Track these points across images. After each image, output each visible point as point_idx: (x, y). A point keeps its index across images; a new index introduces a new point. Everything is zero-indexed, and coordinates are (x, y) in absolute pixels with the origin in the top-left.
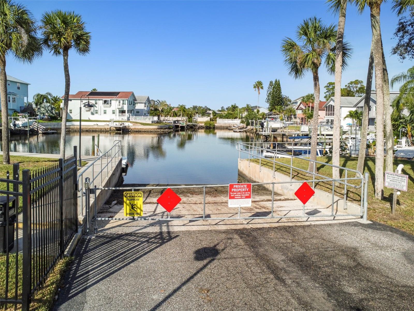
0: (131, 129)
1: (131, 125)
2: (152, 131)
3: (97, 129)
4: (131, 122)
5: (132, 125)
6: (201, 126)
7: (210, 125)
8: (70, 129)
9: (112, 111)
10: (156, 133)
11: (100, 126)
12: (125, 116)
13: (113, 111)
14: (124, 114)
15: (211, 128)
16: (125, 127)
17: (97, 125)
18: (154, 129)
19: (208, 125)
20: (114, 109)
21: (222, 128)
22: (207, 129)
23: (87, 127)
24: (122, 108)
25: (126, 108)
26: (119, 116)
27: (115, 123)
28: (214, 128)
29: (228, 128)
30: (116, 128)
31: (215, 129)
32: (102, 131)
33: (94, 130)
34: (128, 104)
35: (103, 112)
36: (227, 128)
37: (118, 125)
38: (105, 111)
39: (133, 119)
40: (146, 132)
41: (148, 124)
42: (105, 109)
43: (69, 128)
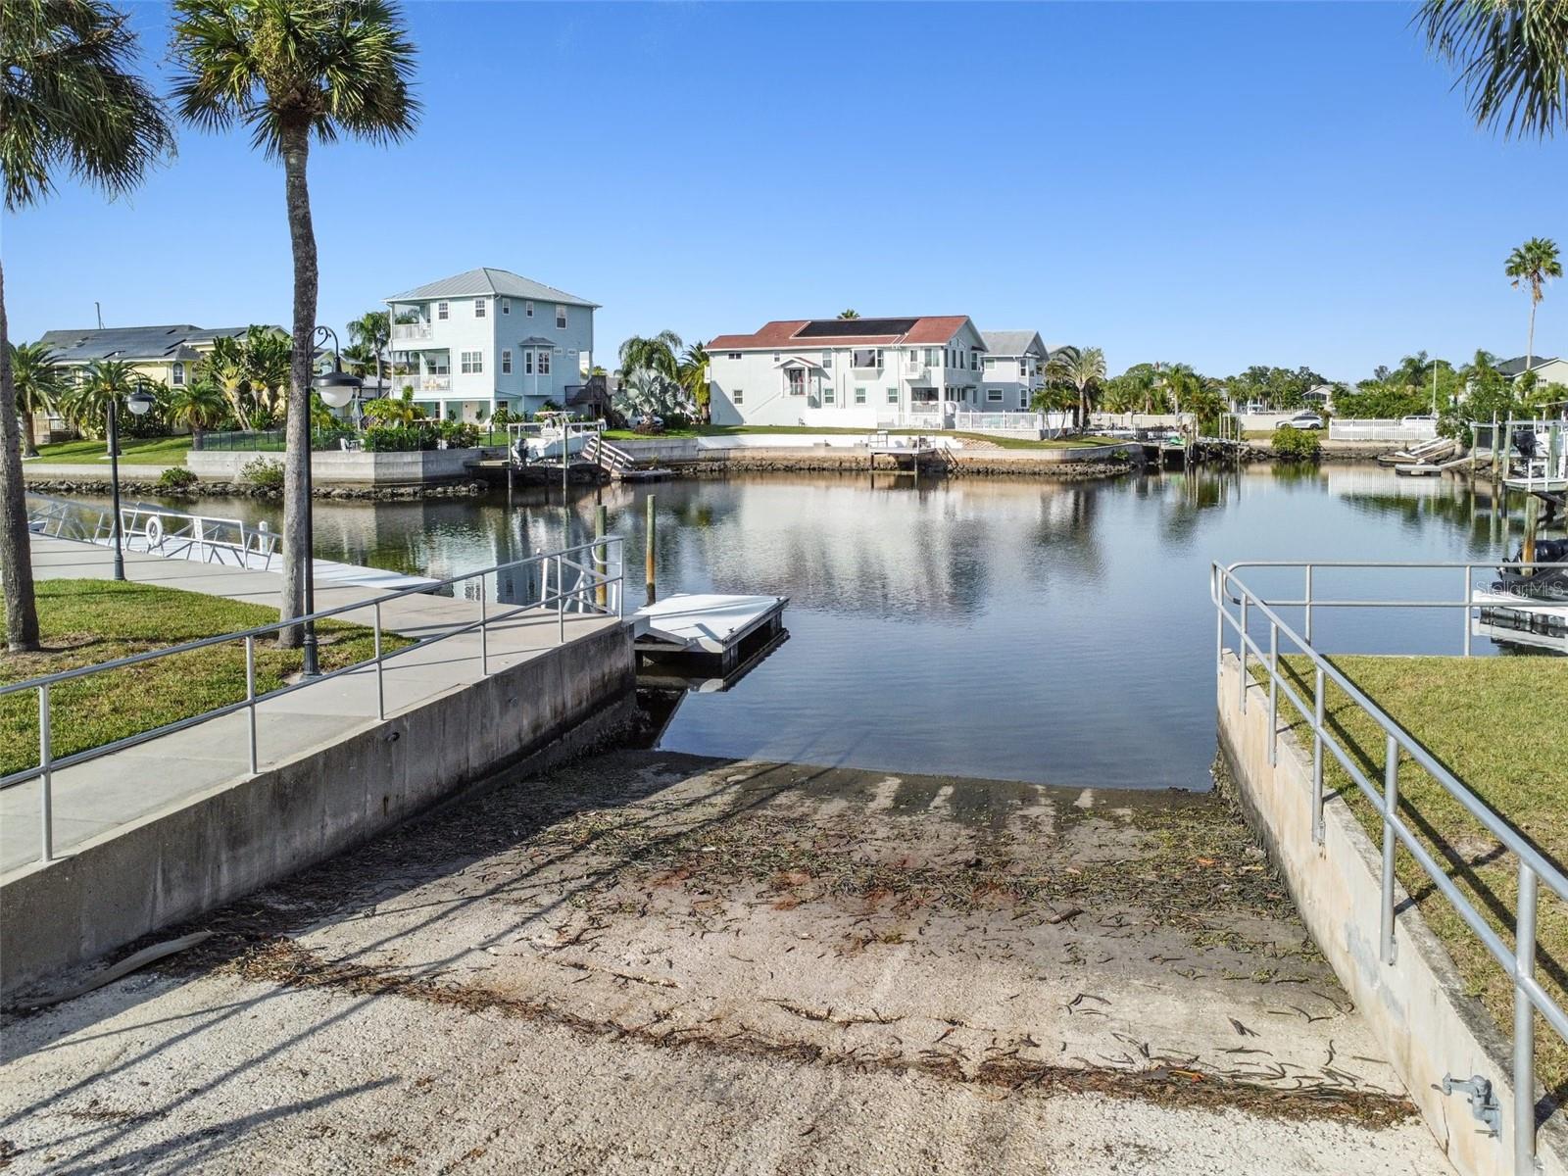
0: (957, 464)
1: (954, 444)
2: (1037, 470)
3: (824, 460)
4: (956, 435)
5: (960, 445)
6: (1260, 452)
7: (1298, 445)
8: (728, 463)
9: (885, 392)
10: (1055, 478)
11: (836, 449)
12: (937, 411)
13: (891, 391)
14: (932, 403)
15: (1304, 458)
16: (934, 452)
17: (827, 445)
18: (1049, 462)
19: (1290, 446)
20: (894, 386)
21: (1350, 458)
22: (1286, 461)
23: (788, 455)
24: (924, 378)
25: (938, 379)
26: (914, 409)
27: (893, 439)
28: (1317, 458)
29: (1378, 459)
30: (897, 456)
31: (1322, 461)
32: (845, 470)
33: (815, 465)
34: (946, 365)
35: (851, 396)
36: (1375, 458)
37: (905, 446)
38: (860, 391)
39: (965, 422)
40: (1013, 473)
41: (1028, 441)
42: (861, 384)
43: (725, 460)
